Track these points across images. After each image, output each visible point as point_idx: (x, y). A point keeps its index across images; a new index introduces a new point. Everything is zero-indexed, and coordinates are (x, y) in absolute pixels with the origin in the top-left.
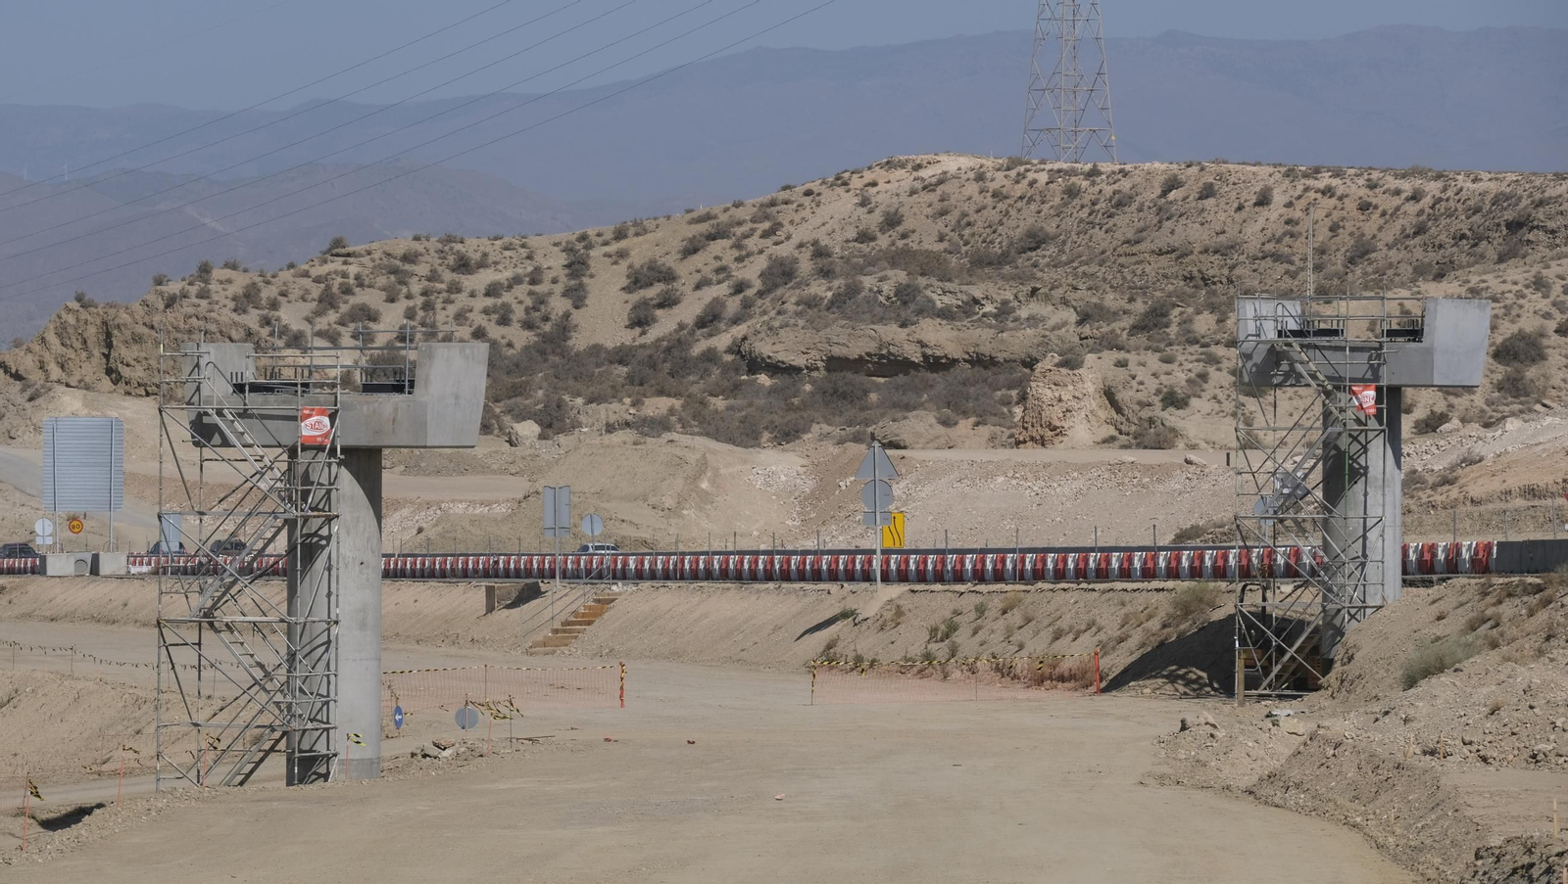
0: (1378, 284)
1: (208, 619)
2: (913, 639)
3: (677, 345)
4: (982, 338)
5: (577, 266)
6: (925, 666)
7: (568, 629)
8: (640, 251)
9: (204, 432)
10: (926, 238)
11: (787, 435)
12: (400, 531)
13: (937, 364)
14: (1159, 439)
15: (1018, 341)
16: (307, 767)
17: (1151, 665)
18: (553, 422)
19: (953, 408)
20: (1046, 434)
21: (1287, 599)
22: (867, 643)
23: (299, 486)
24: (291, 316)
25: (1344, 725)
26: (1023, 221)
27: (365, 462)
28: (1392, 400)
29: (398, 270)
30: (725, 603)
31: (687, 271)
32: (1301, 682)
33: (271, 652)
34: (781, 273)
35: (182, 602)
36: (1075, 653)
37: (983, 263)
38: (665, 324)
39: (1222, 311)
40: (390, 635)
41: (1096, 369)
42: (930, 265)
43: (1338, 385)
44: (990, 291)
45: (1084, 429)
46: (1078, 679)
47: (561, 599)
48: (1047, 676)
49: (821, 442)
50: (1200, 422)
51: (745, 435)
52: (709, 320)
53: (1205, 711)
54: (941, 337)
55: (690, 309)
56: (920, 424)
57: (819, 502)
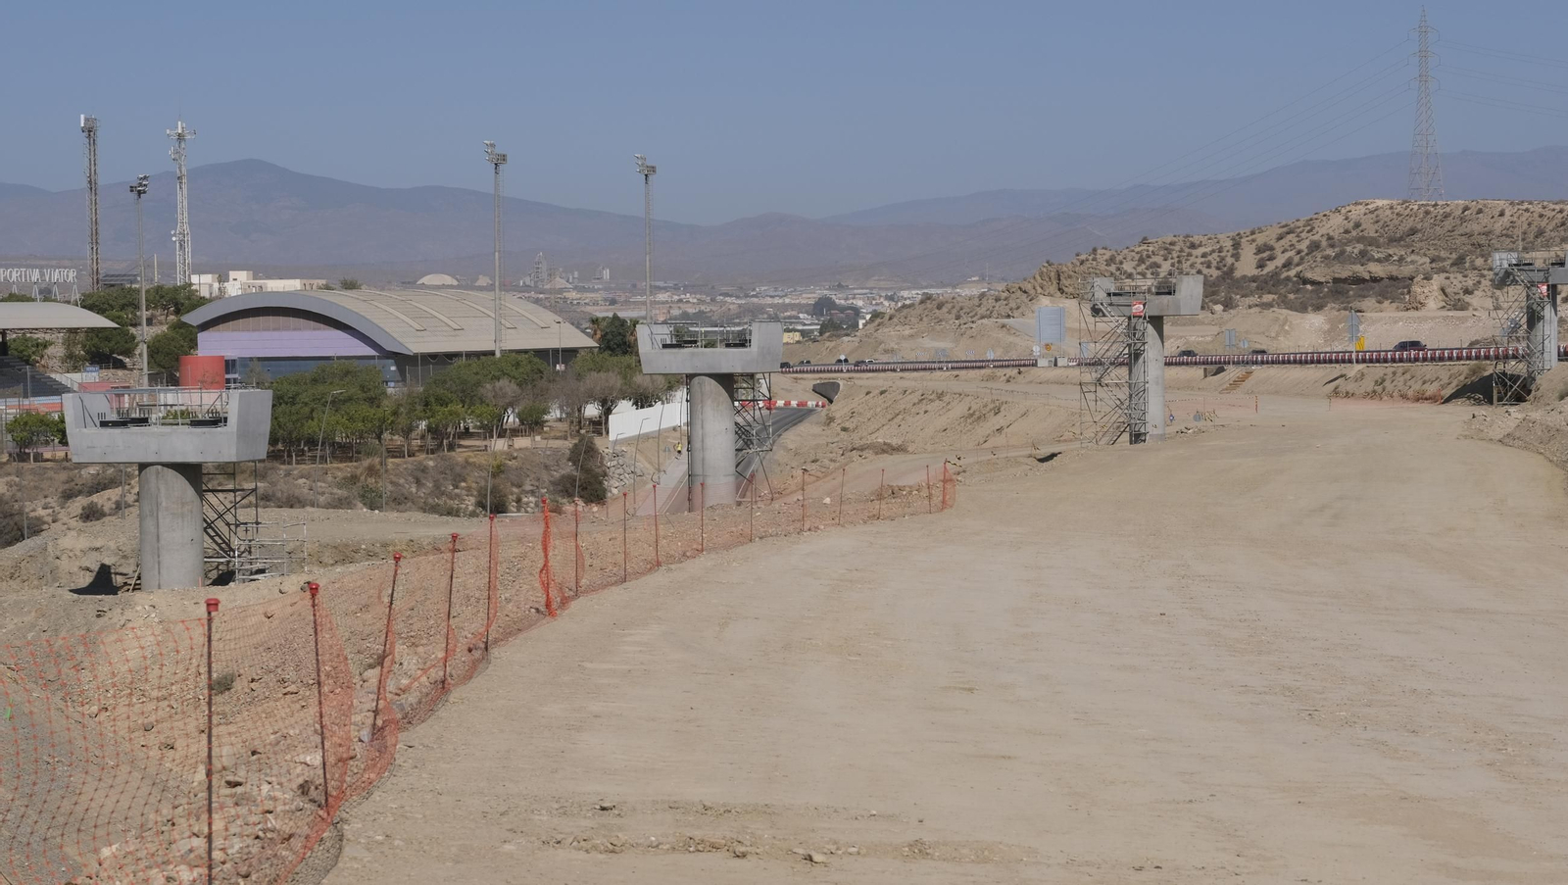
0: (1547, 246)
1: (1099, 382)
2: (1368, 385)
3: (1275, 274)
4: (1392, 269)
5: (1236, 245)
6: (1373, 395)
7: (1236, 383)
8: (1261, 239)
9: (1096, 311)
10: (1371, 231)
11: (1318, 308)
12: (1172, 347)
13: (1375, 280)
14: (1464, 307)
15: (1406, 270)
16: (1137, 437)
17: (1462, 393)
18: (1228, 305)
19: (1383, 296)
20: (1418, 305)
21: (1513, 367)
22: (1351, 387)
23: (1132, 330)
24: (1128, 267)
25: (1536, 415)
26: (1409, 224)
27: (1157, 322)
28: (1553, 290)
29: (1167, 250)
30: (1296, 373)
31: (1279, 246)
32: (1519, 399)
33: (1123, 393)
34: (1315, 246)
35: (1089, 376)
36: (1431, 389)
37: (1393, 240)
38: (1270, 267)
39: (1486, 257)
40: (1168, 387)
41: (1438, 280)
42: (1373, 242)
43: (1533, 284)
44: (1396, 251)
45: (1433, 303)
46: (1433, 399)
47: (1232, 372)
48: (1420, 398)
49: (1331, 310)
50: (1478, 300)
51: (1302, 308)
52: (1287, 265)
53: (1482, 411)
54: (1377, 270)
55: (1280, 261)
56: (1370, 303)
57: (1331, 333)
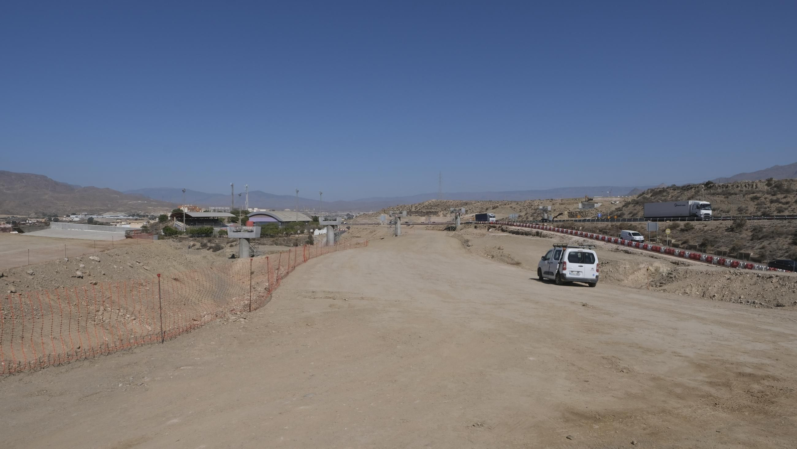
0: (458, 207)
1: (390, 227)
2: (432, 228)
3: (418, 211)
4: (435, 210)
5: (412, 206)
6: (432, 230)
7: (411, 228)
8: (415, 205)
9: (390, 216)
10: (432, 205)
11: (424, 216)
12: (402, 222)
13: (433, 212)
14: (445, 216)
15: (437, 211)
16: (396, 236)
17: (446, 229)
18: (410, 215)
19: (434, 214)
20: (439, 216)
21: (453, 225)
22: (429, 228)
23: (396, 219)
24: (395, 209)
25: (457, 233)
26: (438, 204)
27: (399, 218)
28: (459, 214)
29: (401, 207)
30: (421, 226)
31: (418, 207)
32: (454, 230)
33: (394, 229)
34: (424, 207)
35: (389, 226)
36: (441, 229)
37: (435, 206)
38: (417, 210)
39: (449, 209)
40: (401, 228)
41: (442, 212)
42: (432, 206)
43: (456, 213)
44: (436, 208)
45: (441, 216)
46: (441, 230)
47: (411, 226)
48: (439, 230)
49: (426, 216)
50: (448, 215)
51: (422, 216)
52: (419, 209)
53: (448, 232)
54: (433, 210)
55: (418, 209)
56: (432, 215)
57: (426, 220)
